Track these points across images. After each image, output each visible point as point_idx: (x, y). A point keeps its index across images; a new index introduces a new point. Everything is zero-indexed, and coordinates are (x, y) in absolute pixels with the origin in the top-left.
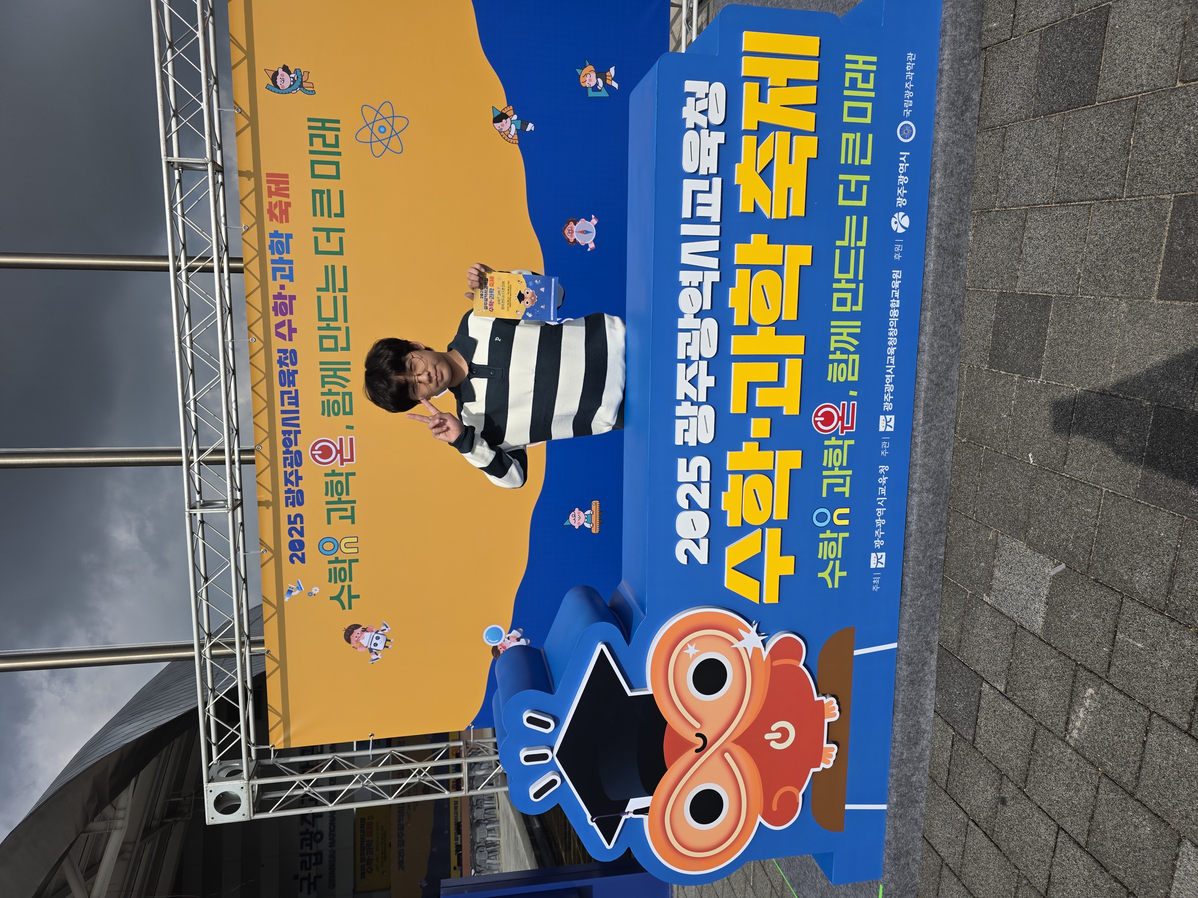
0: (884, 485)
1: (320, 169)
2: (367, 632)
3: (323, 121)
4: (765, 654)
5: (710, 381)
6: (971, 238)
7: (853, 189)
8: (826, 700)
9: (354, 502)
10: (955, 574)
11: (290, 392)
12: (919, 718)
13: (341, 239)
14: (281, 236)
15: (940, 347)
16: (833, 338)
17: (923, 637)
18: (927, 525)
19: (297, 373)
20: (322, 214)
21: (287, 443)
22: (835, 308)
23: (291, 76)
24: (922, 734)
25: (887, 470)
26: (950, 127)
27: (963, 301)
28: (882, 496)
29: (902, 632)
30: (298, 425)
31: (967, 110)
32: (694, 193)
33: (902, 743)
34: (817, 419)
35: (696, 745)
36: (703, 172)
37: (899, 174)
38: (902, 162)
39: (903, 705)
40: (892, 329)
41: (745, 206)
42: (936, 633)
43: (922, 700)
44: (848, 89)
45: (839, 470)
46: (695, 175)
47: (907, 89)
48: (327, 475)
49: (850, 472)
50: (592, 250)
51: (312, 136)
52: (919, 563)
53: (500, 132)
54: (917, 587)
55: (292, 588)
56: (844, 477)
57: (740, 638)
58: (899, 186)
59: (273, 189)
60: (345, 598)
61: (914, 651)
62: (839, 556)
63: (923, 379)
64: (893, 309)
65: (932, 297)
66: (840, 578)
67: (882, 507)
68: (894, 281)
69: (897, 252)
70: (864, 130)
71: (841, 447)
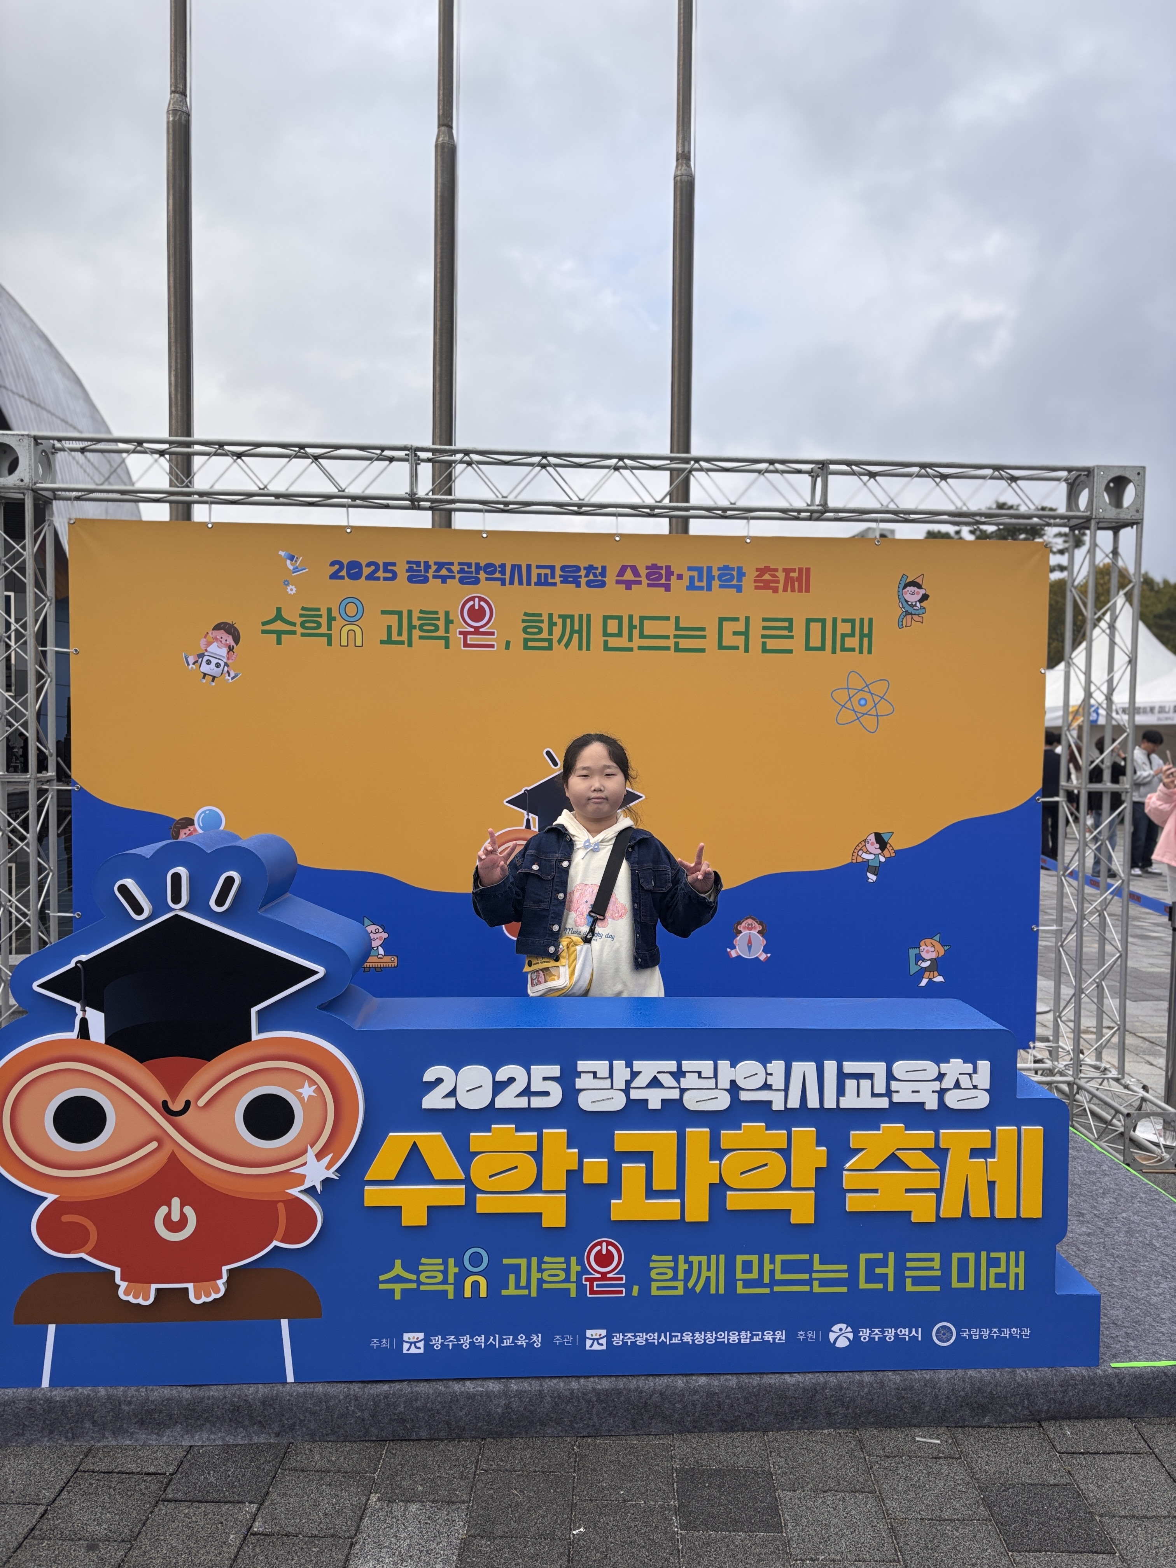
0: (515, 1344)
1: (816, 628)
2: (228, 652)
3: (870, 636)
4: (295, 1192)
5: (655, 1104)
6: (825, 1432)
7: (878, 1271)
8: (221, 1283)
9: (410, 645)
10: (395, 1455)
11: (553, 577)
12: (181, 1424)
13: (737, 648)
14: (740, 579)
15: (694, 1405)
16: (704, 1259)
17: (302, 1418)
18: (461, 1409)
19: (577, 587)
20: (765, 628)
21: (490, 568)
22: (740, 1259)
23: (918, 603)
24: (156, 1431)
25: (535, 1345)
26: (953, 1390)
27: (749, 1431)
28: (501, 1341)
29: (309, 1388)
30: (512, 582)
31: (973, 1410)
32: (870, 1076)
33: (146, 1402)
34: (604, 1244)
35: (173, 1102)
36: (894, 1085)
37: (896, 1330)
38: (910, 1332)
39: (202, 1398)
40: (714, 1335)
41: (857, 1137)
42: (308, 1436)
43: (208, 1425)
44: (988, 1255)
45: (538, 1279)
46: (890, 1077)
47: (991, 1331)
48: (447, 613)
49: (534, 1294)
50: (728, 954)
51: (853, 621)
52: (409, 1402)
53: (864, 841)
54: (374, 1404)
55: (296, 561)
56: (528, 1286)
57: (319, 1156)
58: (883, 1329)
59: (792, 575)
60: (279, 626)
61: (281, 1408)
62: (422, 1288)
63: (652, 1384)
64: (739, 1335)
65: (754, 1388)
66: (392, 1291)
67: (486, 1342)
68: (772, 1333)
69: (806, 1334)
70: (944, 1280)
71: (567, 1280)
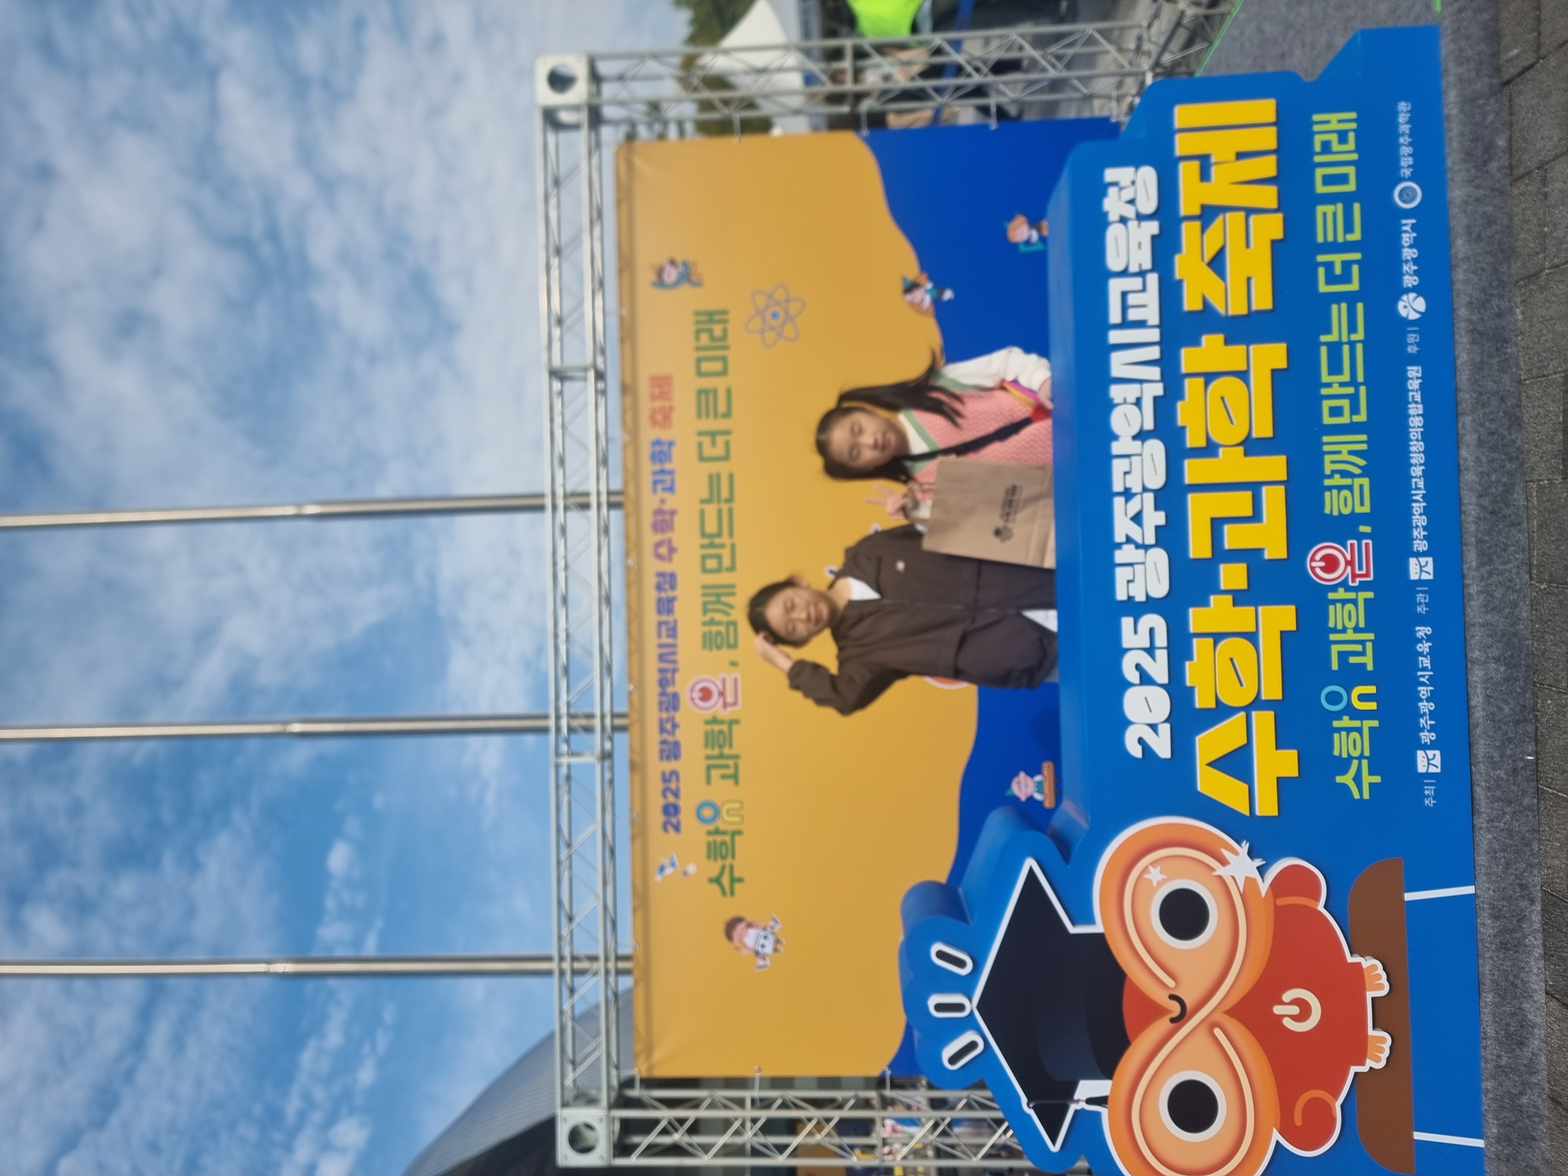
0: (1427, 654)
1: (706, 367)
2: (753, 928)
3: (711, 314)
4: (1264, 887)
5: (1160, 518)
6: (1520, 317)
7: (1338, 270)
8: (1366, 963)
9: (738, 756)
10: (1553, 780)
11: (668, 623)
12: (1521, 1004)
13: (727, 442)
14: (663, 444)
15: (1491, 462)
16: (1328, 458)
17: (1513, 877)
18: (1501, 709)
19: (676, 600)
20: (707, 415)
21: (663, 683)
22: (1327, 420)
23: (678, 269)
24: (1530, 1029)
25: (1429, 633)
26: (1469, 182)
27: (1520, 400)
28: (1425, 669)
29: (1480, 870)
30: (676, 662)
32: (1124, 295)
33: (1498, 1040)
34: (1314, 564)
35: (1171, 1012)
36: (1134, 268)
37: (1404, 247)
38: (1406, 232)
39: (1493, 981)
40: (1414, 442)
41: (1191, 302)
42: (1535, 872)
43: (1522, 975)
44: (1319, 154)
45: (1354, 632)
46: (1124, 273)
47: (1403, 145)
48: (707, 722)
49: (1371, 636)
51: (698, 331)
52: (1495, 765)
53: (911, 305)
54: (1497, 802)
55: (664, 865)
56: (1362, 643)
57: (1224, 862)
58: (1404, 261)
59: (657, 393)
60: (726, 880)
61: (1502, 899)
62: (1367, 753)
63: (1470, 507)
64: (1414, 416)
65: (1471, 396)
66: (1371, 785)
67: (1426, 686)
68: (1411, 381)
69: (1411, 344)
70: (1347, 199)
71: (1354, 602)
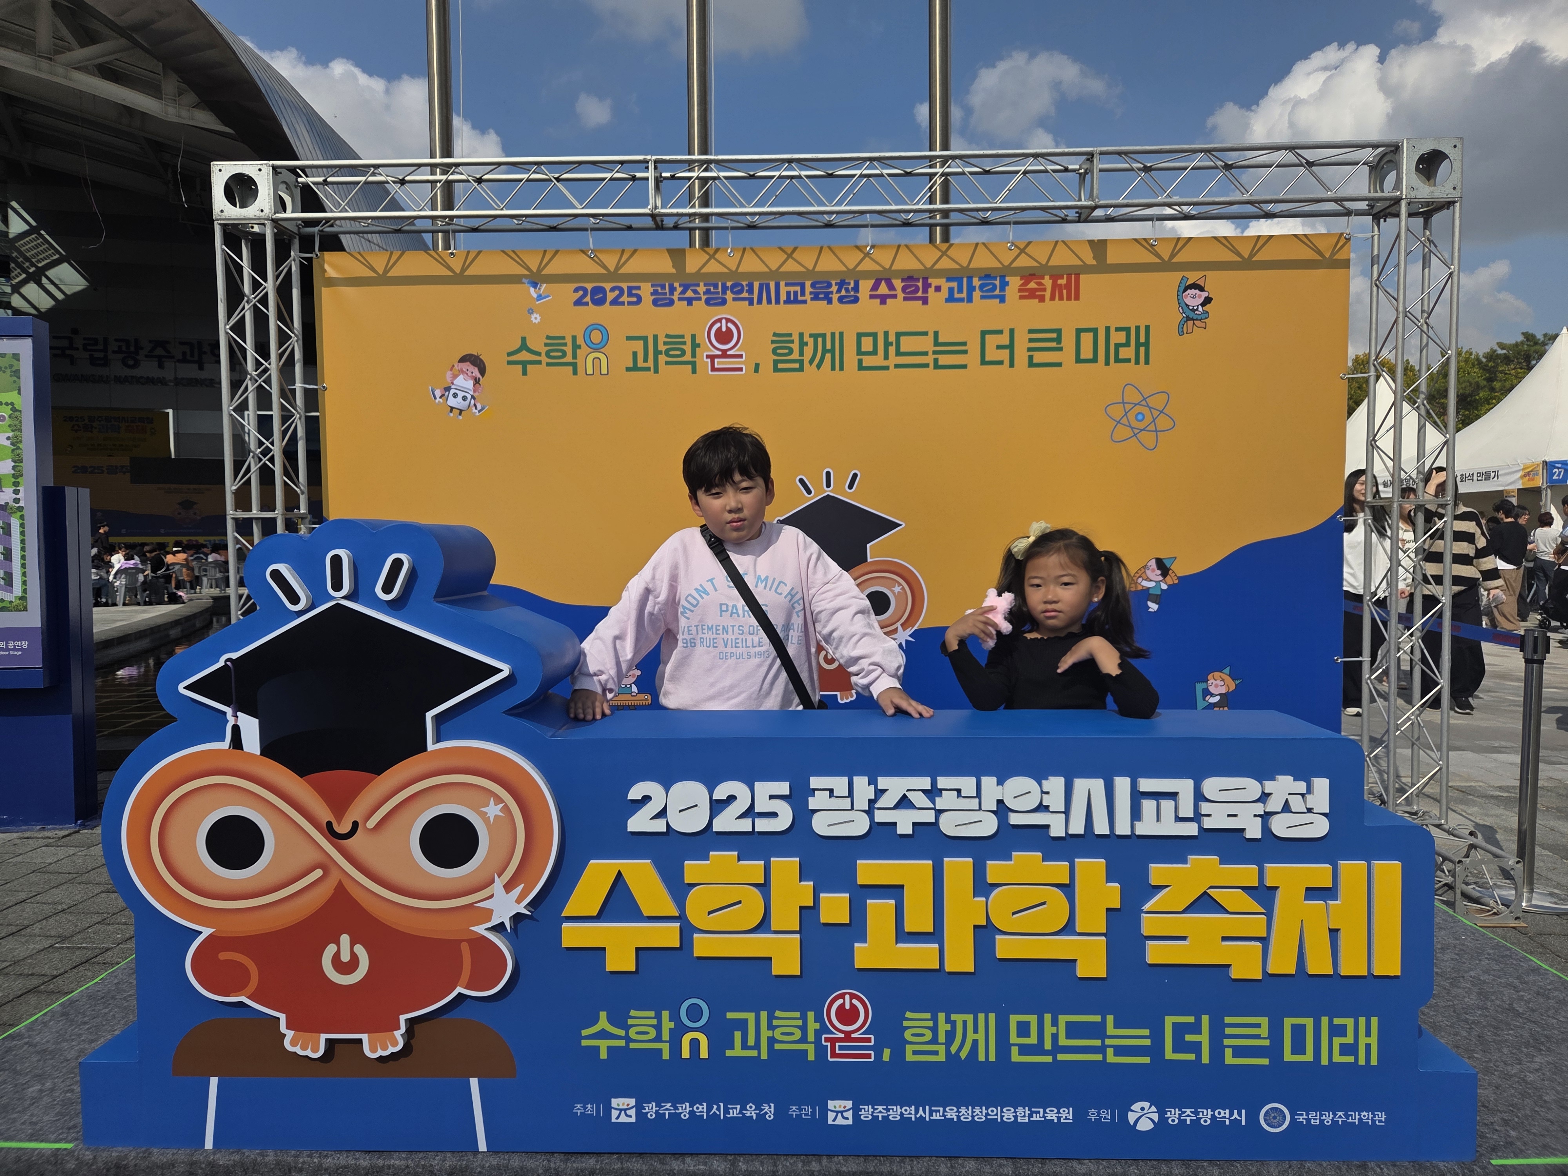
0: (744, 1114)
1: (1087, 339)
2: (475, 385)
3: (1147, 344)
4: (480, 929)
5: (904, 828)
7: (1189, 1038)
8: (399, 1035)
9: (656, 371)
11: (803, 294)
13: (1001, 363)
14: (1003, 289)
16: (969, 1018)
19: (828, 304)
20: (1031, 340)
21: (737, 288)
22: (1014, 1019)
23: (1200, 308)
25: (767, 1116)
28: (726, 1111)
29: (504, 1159)
30: (760, 301)
32: (1173, 796)
34: (847, 997)
35: (339, 822)
36: (1205, 808)
37: (1213, 1111)
38: (1231, 1114)
39: (382, 1167)
40: (984, 1111)
41: (1158, 872)
44: (1331, 1022)
45: (769, 1038)
46: (1199, 797)
47: (1335, 1115)
48: (693, 337)
49: (764, 1056)
51: (1127, 330)
53: (1145, 567)
56: (757, 1046)
57: (509, 887)
58: (1196, 1110)
59: (1060, 282)
60: (524, 356)
62: (632, 1045)
63: (909, 1167)
64: (1015, 1112)
66: (597, 1049)
67: (708, 1112)
68: (1056, 1111)
69: (1099, 1113)
70: (1274, 1050)
71: (804, 1039)
